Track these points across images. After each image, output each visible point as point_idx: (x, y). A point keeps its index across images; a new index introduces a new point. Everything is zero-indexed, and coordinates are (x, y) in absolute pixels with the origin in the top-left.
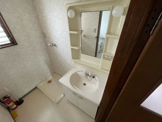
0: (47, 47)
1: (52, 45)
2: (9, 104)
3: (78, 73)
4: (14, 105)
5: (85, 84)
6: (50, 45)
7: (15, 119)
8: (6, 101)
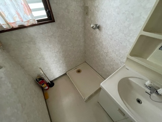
0: (85, 29)
1: (95, 27)
2: (43, 85)
3: (130, 79)
4: (46, 86)
5: (139, 101)
6: (93, 27)
7: (46, 100)
8: (40, 82)
